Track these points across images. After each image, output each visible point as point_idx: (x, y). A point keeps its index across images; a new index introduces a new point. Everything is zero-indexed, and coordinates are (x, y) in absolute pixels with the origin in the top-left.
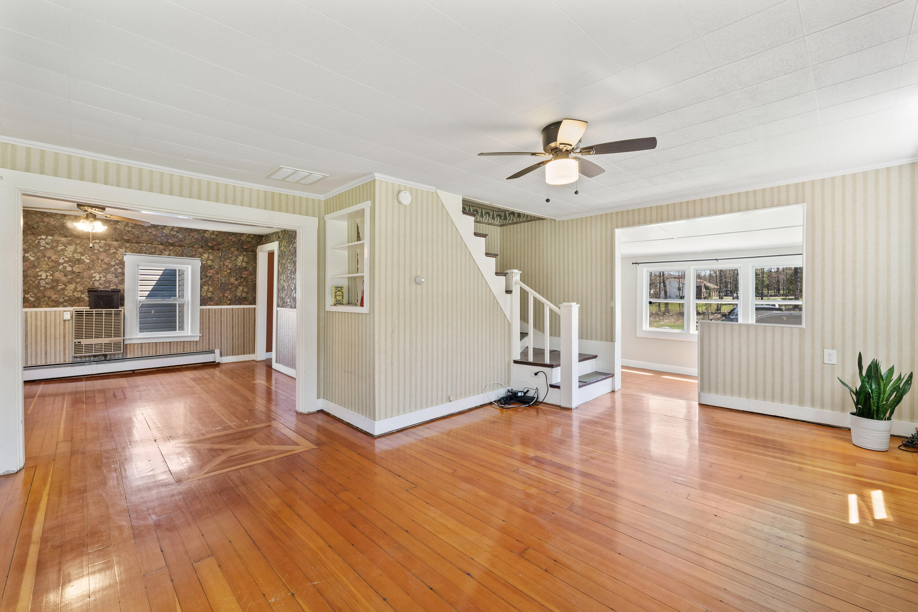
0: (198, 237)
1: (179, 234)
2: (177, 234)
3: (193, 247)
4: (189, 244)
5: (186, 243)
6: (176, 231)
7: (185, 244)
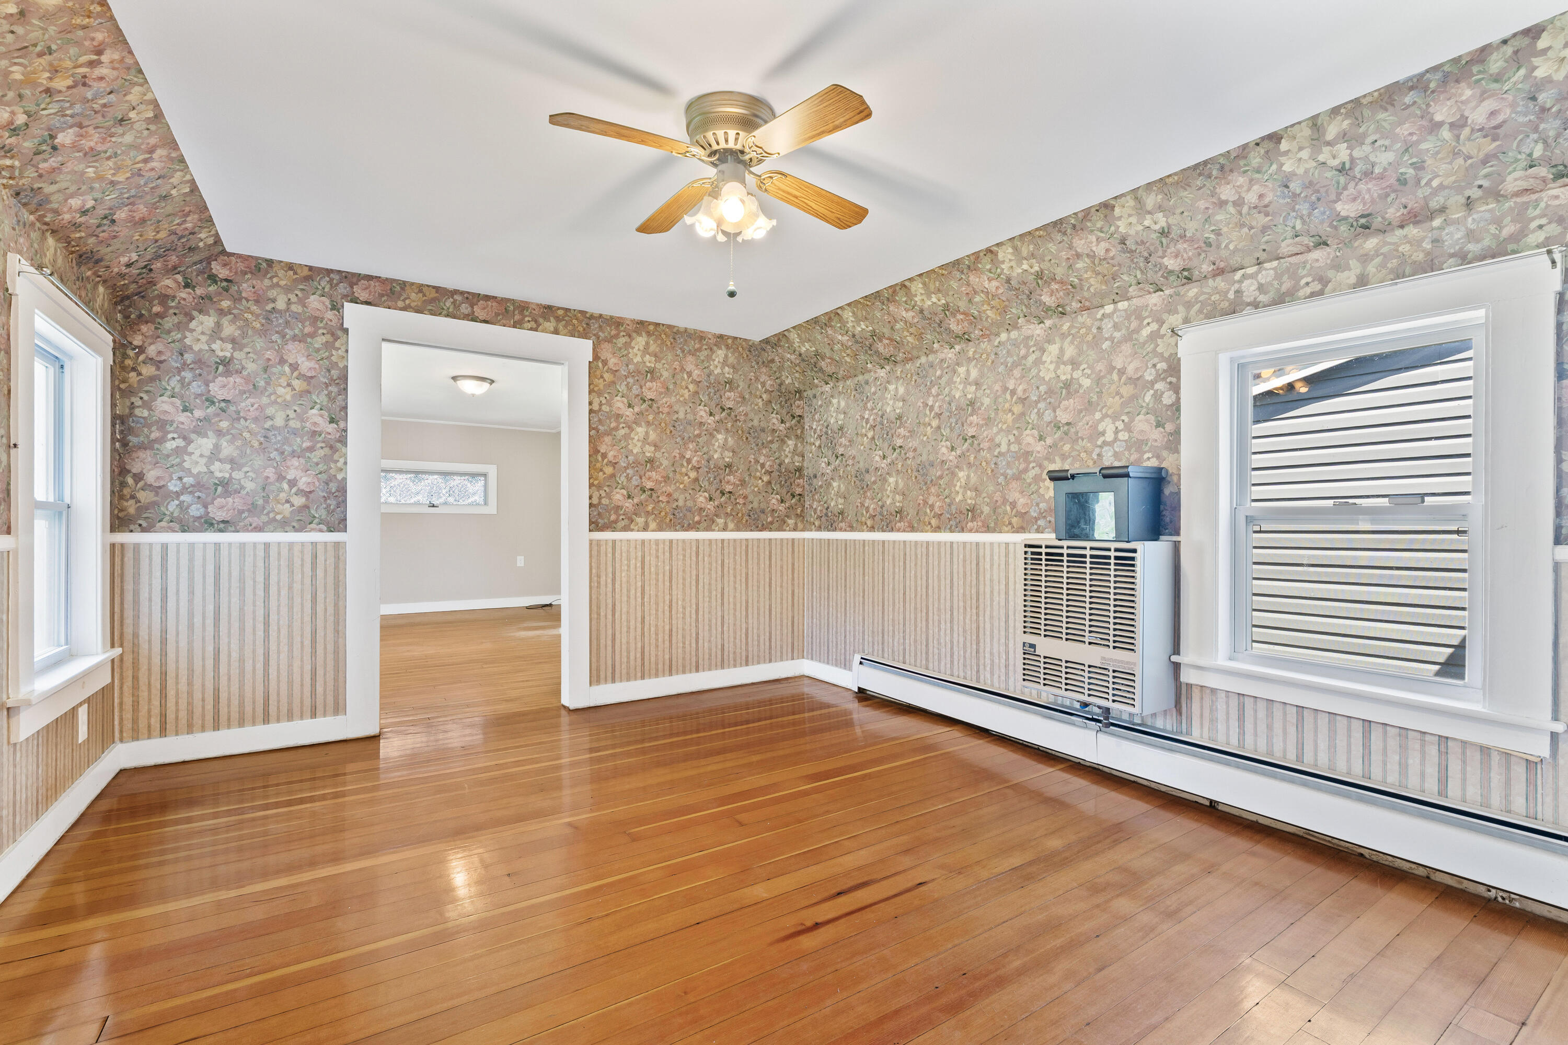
0: (1493, 114)
1: (1367, 148)
2: (1357, 153)
3: (1496, 195)
4: (1458, 188)
5: (1441, 187)
6: (1343, 136)
7: (1435, 192)
